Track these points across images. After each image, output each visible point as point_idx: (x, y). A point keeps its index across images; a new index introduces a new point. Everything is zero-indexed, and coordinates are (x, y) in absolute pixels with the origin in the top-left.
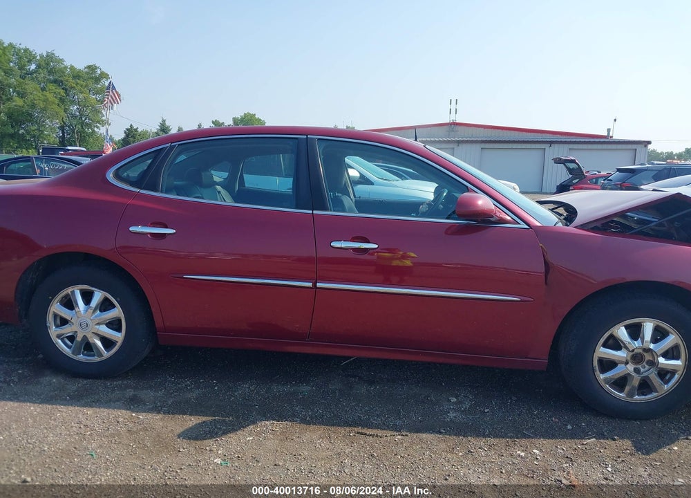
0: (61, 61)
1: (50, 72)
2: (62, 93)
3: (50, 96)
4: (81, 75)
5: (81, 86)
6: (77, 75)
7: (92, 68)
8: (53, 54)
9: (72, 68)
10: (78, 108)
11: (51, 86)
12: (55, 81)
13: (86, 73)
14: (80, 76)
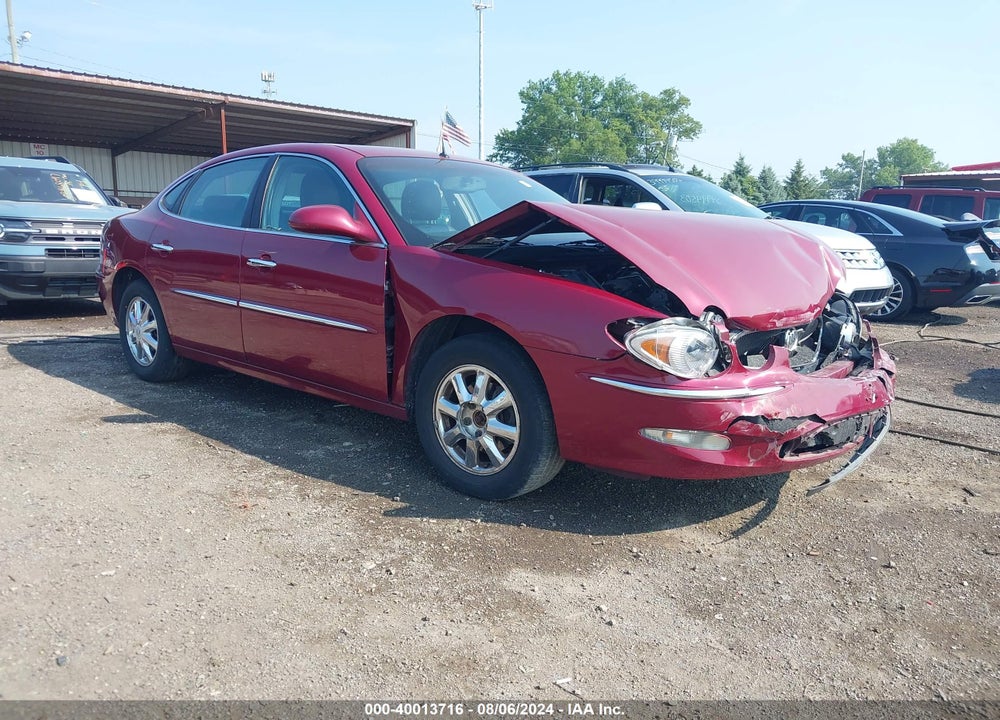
0: (632, 88)
1: (618, 104)
2: (627, 128)
3: (612, 135)
4: (653, 103)
5: (652, 118)
6: (649, 105)
7: (669, 93)
8: (623, 79)
9: (644, 96)
10: (646, 148)
11: (616, 122)
12: (621, 116)
13: (663, 100)
14: (652, 105)
